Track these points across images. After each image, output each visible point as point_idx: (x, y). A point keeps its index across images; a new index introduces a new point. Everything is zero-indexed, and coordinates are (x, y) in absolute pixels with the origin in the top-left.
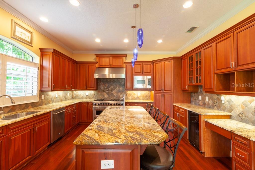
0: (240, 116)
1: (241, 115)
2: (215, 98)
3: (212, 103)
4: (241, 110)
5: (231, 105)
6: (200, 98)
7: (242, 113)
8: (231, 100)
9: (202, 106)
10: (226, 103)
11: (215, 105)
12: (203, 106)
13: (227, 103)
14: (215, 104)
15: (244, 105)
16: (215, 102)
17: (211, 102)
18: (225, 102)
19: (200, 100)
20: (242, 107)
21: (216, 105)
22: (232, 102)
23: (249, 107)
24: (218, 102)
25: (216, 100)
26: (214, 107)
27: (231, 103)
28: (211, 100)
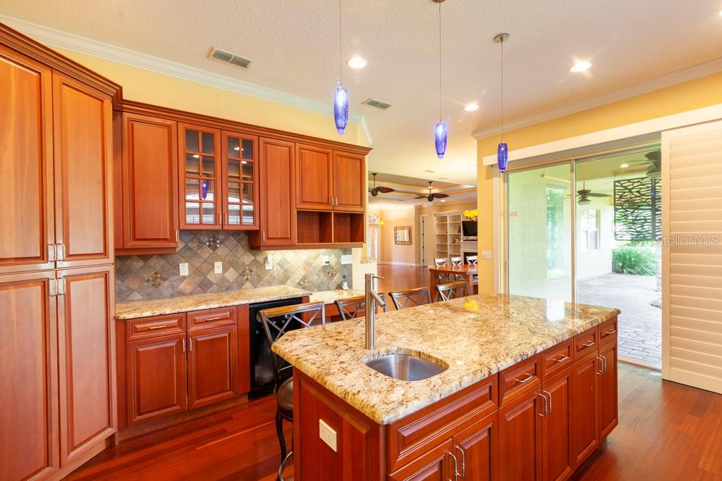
0: (300, 285)
1: (302, 283)
2: (247, 263)
3: (235, 276)
4: (303, 273)
5: (286, 270)
6: (184, 269)
7: (303, 279)
8: (286, 261)
9: (191, 294)
10: (275, 269)
11: (247, 279)
12: (199, 293)
13: (277, 268)
14: (245, 277)
15: (308, 264)
16: (248, 271)
17: (232, 275)
18: (273, 267)
19: (184, 278)
20: (305, 268)
21: (249, 277)
22: (288, 263)
23: (313, 266)
24: (254, 269)
25: (248, 266)
26: (243, 285)
27: (286, 266)
28: (231, 269)
